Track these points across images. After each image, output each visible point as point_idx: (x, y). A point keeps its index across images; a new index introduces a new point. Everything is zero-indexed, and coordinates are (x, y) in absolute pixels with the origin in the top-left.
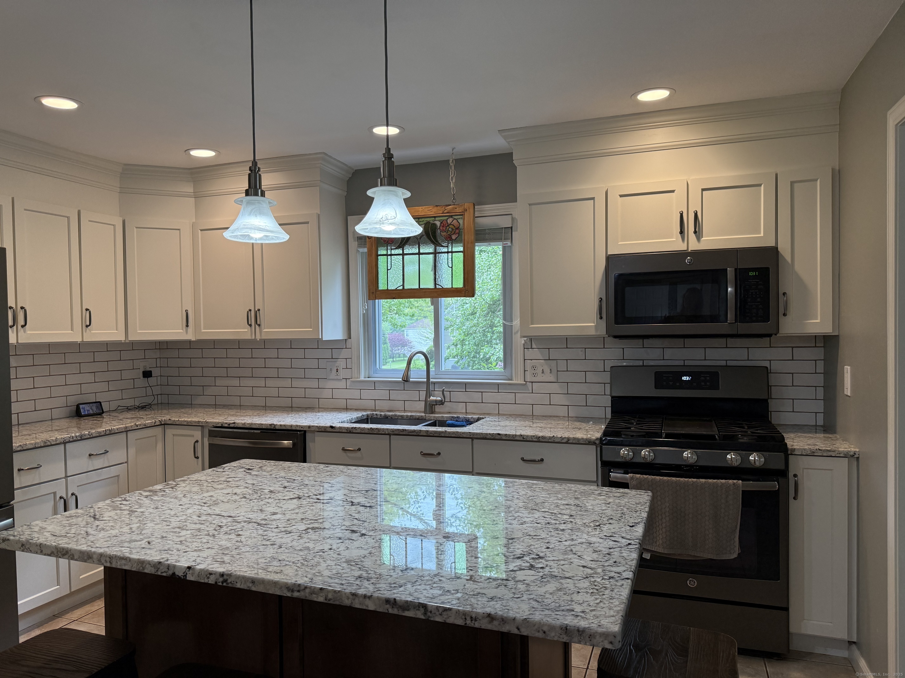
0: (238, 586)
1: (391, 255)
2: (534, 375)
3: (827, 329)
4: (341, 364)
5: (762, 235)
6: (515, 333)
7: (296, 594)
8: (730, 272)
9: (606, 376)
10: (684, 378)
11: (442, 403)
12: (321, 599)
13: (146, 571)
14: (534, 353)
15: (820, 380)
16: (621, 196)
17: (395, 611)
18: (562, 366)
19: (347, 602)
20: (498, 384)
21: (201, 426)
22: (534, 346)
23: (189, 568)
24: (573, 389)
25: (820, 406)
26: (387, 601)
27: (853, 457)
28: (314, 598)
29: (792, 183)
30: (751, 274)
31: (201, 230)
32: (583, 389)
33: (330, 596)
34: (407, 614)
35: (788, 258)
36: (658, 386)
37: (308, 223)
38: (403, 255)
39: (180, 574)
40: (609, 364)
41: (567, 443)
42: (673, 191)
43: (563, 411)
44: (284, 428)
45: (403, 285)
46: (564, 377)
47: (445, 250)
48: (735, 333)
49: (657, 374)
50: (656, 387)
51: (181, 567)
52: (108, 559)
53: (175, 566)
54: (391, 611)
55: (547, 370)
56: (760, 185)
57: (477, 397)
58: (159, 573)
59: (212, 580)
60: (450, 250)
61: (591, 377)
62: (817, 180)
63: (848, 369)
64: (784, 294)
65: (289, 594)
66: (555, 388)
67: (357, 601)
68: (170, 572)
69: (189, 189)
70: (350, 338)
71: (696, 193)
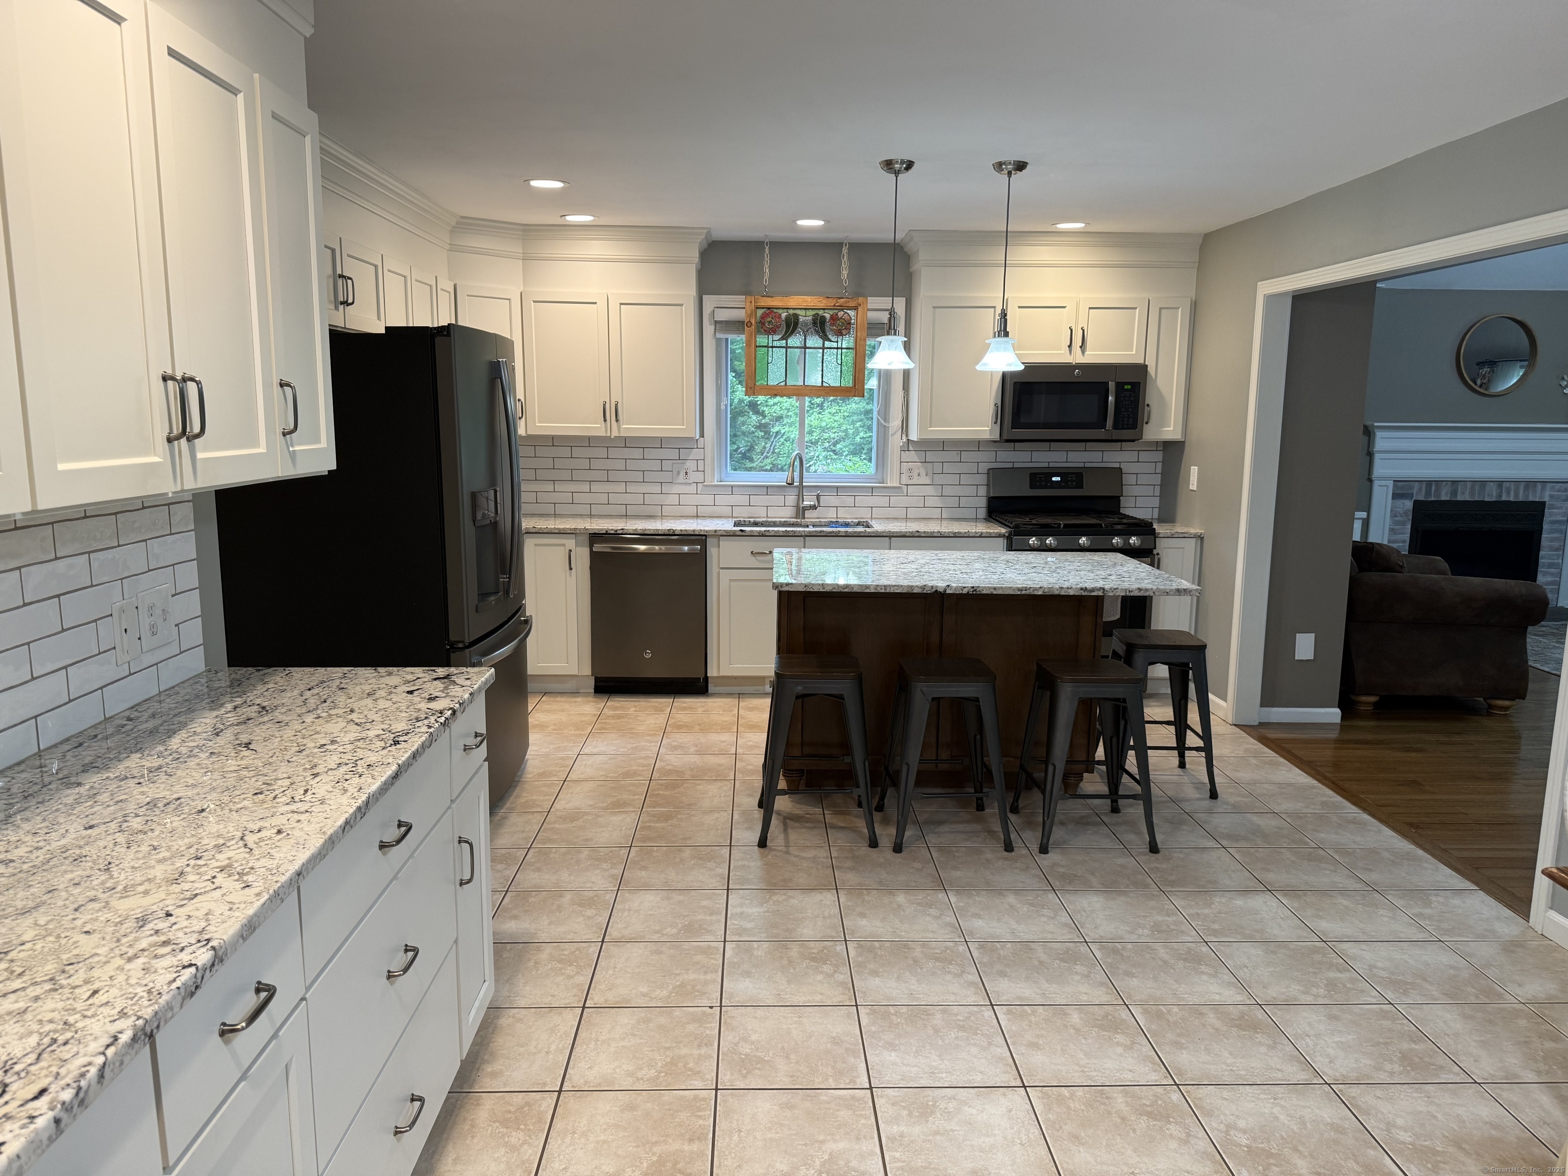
0: (984, 592)
1: (772, 347)
2: (910, 478)
3: (1177, 436)
4: (690, 465)
5: (1134, 353)
6: (892, 435)
7: (1024, 592)
8: (1112, 386)
9: (983, 479)
10: (1054, 479)
11: (814, 507)
12: (1040, 593)
13: (914, 591)
14: (912, 456)
15: (1157, 479)
16: (1019, 307)
17: (1086, 593)
18: (938, 468)
19: (1057, 593)
20: (872, 488)
21: (573, 533)
22: (911, 448)
23: (948, 586)
24: (948, 491)
25: (1156, 502)
26: (1082, 589)
27: (1200, 538)
28: (1036, 593)
29: (1161, 309)
30: (1126, 387)
31: (534, 302)
32: (958, 491)
33: (1046, 590)
34: (1093, 594)
35: (1154, 376)
36: (1033, 486)
37: (682, 305)
38: (787, 347)
39: (942, 590)
40: (984, 468)
41: (980, 537)
42: (1064, 307)
43: (936, 513)
44: (685, 533)
45: (785, 381)
46: (939, 479)
47: (835, 345)
48: (1110, 438)
49: (1031, 474)
50: (1031, 488)
51: (942, 587)
52: (883, 588)
53: (937, 586)
54: (1083, 594)
55: (923, 473)
56: (1135, 308)
57: (849, 501)
58: (925, 592)
59: (965, 591)
60: (840, 346)
61: (965, 479)
62: (1179, 308)
63: (1194, 470)
64: (1148, 405)
65: (1019, 593)
66: (930, 490)
67: (1063, 591)
68: (934, 590)
69: (516, 248)
70: (702, 435)
71: (1084, 310)
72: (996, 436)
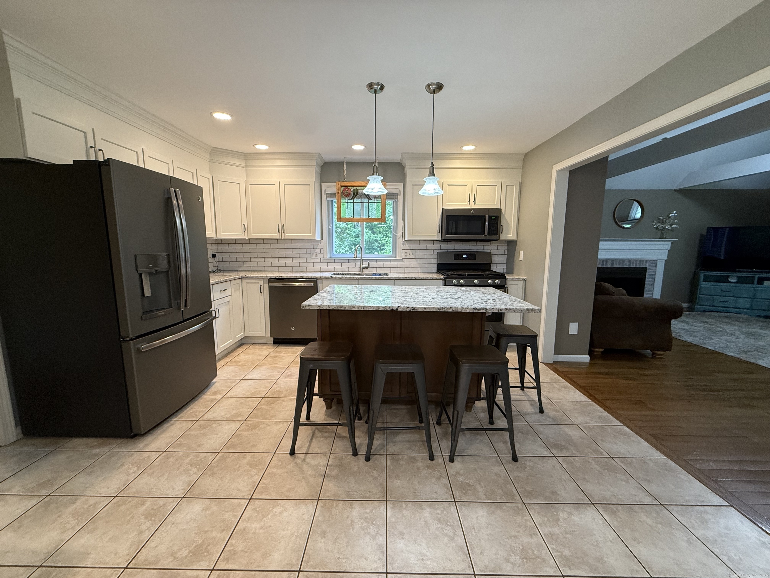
0: (419, 310)
1: (348, 202)
2: (406, 256)
3: (514, 238)
4: (318, 251)
5: (496, 204)
6: (399, 239)
7: (441, 310)
8: (487, 217)
9: (435, 257)
10: (464, 256)
11: (367, 268)
14: (406, 247)
15: (505, 257)
16: (448, 185)
18: (417, 252)
20: (391, 260)
21: (262, 278)
22: (406, 244)
23: (399, 307)
24: (421, 261)
25: (505, 266)
26: (474, 309)
27: (525, 280)
29: (507, 186)
30: (493, 218)
31: (250, 185)
32: (426, 261)
35: (504, 213)
36: (455, 259)
37: (309, 185)
38: (354, 202)
40: (436, 252)
42: (467, 185)
43: (417, 270)
45: (353, 216)
46: (417, 256)
47: (373, 201)
48: (486, 239)
49: (455, 254)
50: (455, 260)
55: (411, 254)
56: (496, 186)
57: (382, 265)
60: (375, 202)
61: (428, 256)
62: (514, 185)
63: (522, 252)
64: (502, 226)
66: (414, 261)
69: (243, 163)
70: (322, 239)
71: (475, 186)
72: (440, 238)
